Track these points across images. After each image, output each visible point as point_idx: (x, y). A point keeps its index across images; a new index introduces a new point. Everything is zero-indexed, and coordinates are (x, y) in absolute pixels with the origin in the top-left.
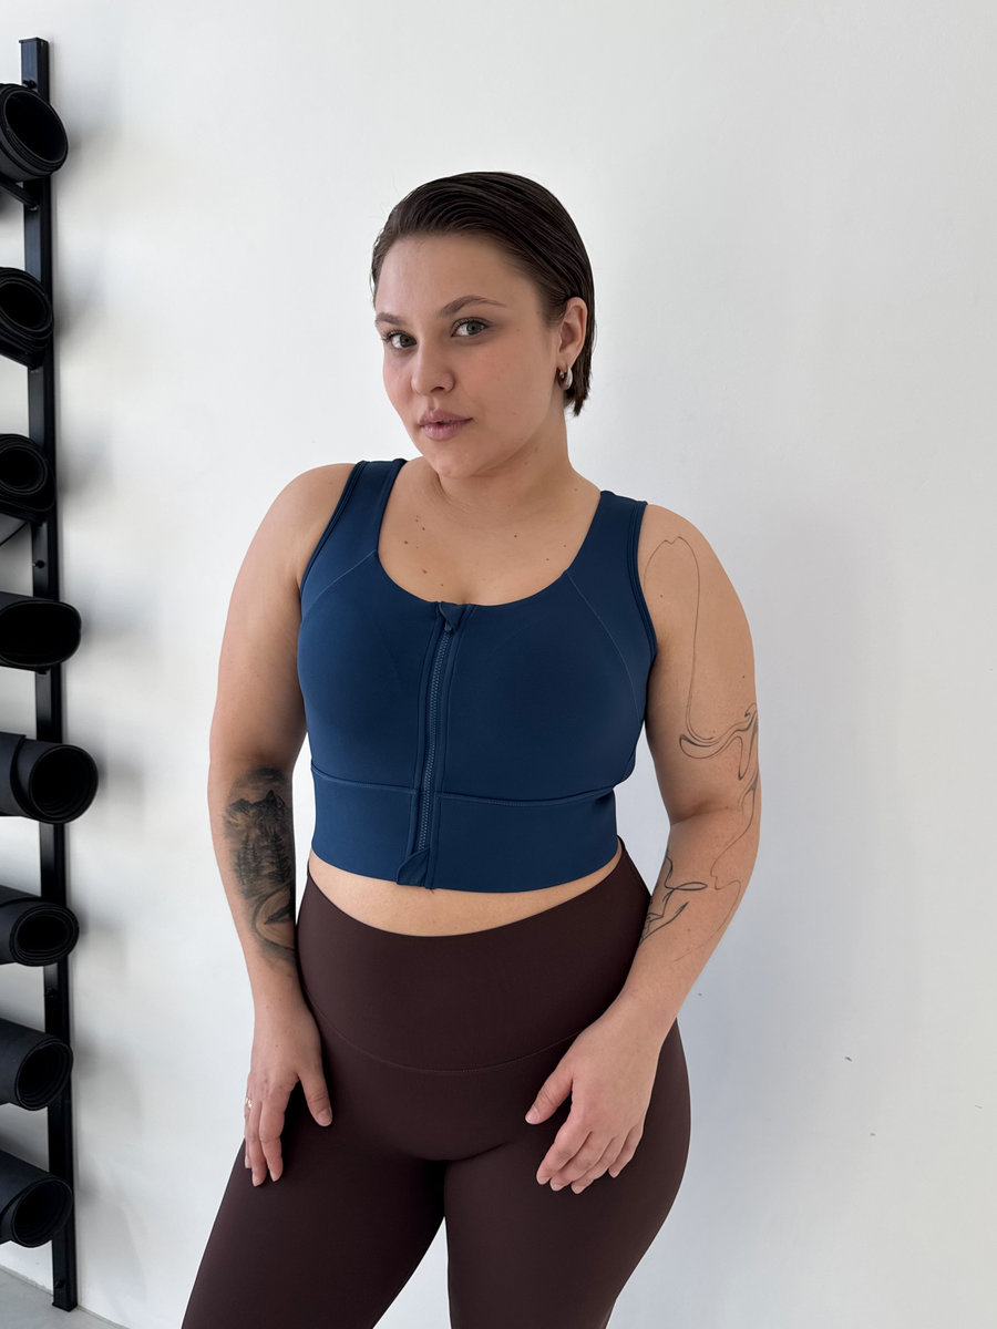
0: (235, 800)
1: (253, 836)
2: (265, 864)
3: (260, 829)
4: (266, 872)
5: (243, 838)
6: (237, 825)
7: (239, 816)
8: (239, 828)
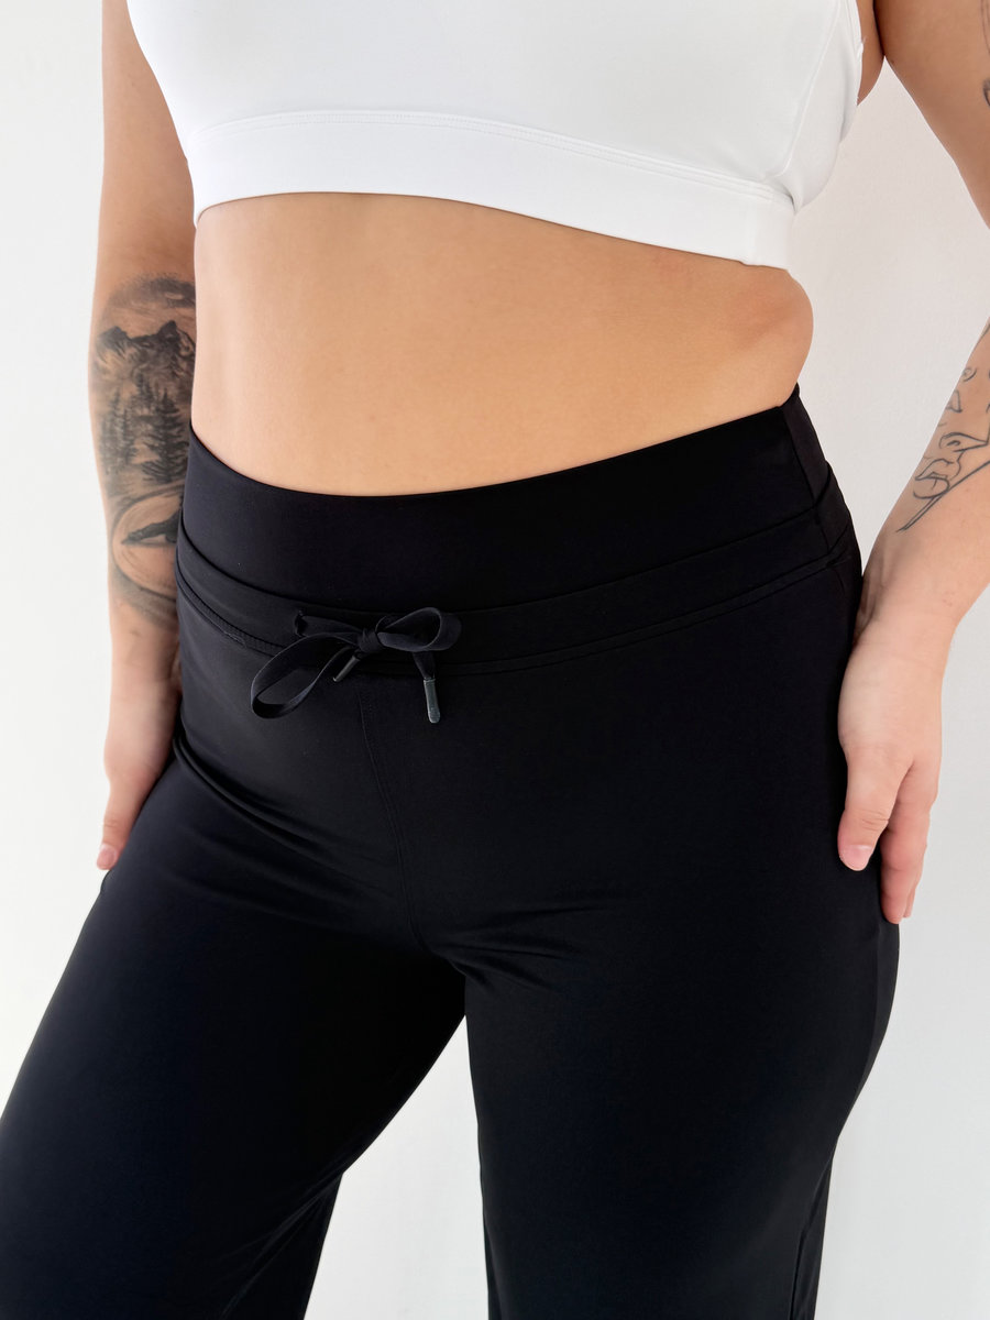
0: (109, 326)
1: (126, 395)
2: (140, 445)
3: (139, 386)
4: (139, 460)
5: (112, 396)
6: (105, 371)
7: (110, 355)
8: (107, 377)
